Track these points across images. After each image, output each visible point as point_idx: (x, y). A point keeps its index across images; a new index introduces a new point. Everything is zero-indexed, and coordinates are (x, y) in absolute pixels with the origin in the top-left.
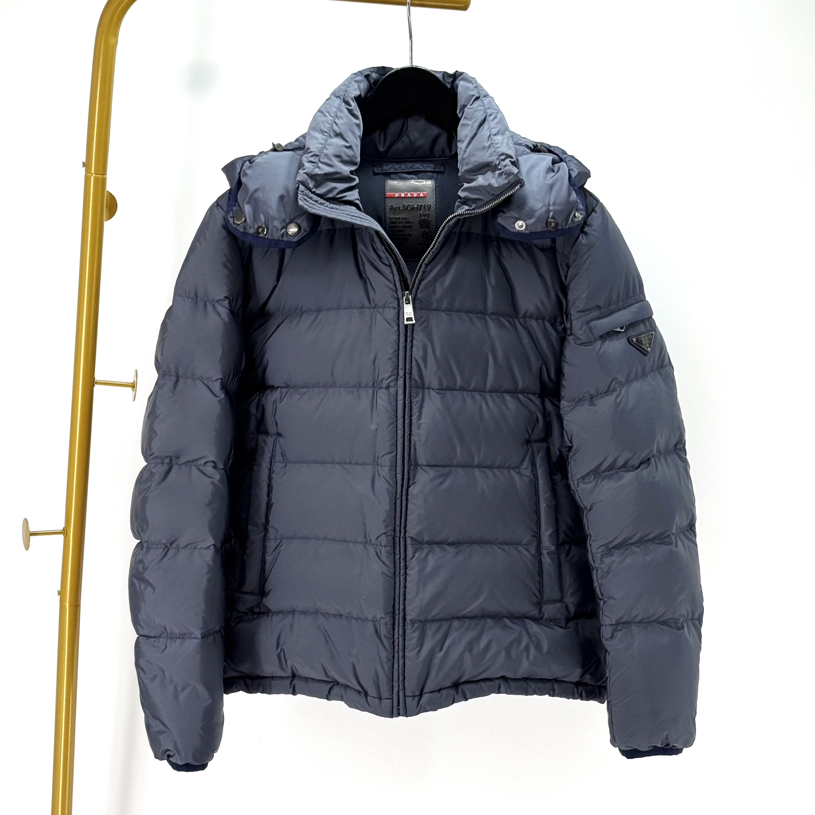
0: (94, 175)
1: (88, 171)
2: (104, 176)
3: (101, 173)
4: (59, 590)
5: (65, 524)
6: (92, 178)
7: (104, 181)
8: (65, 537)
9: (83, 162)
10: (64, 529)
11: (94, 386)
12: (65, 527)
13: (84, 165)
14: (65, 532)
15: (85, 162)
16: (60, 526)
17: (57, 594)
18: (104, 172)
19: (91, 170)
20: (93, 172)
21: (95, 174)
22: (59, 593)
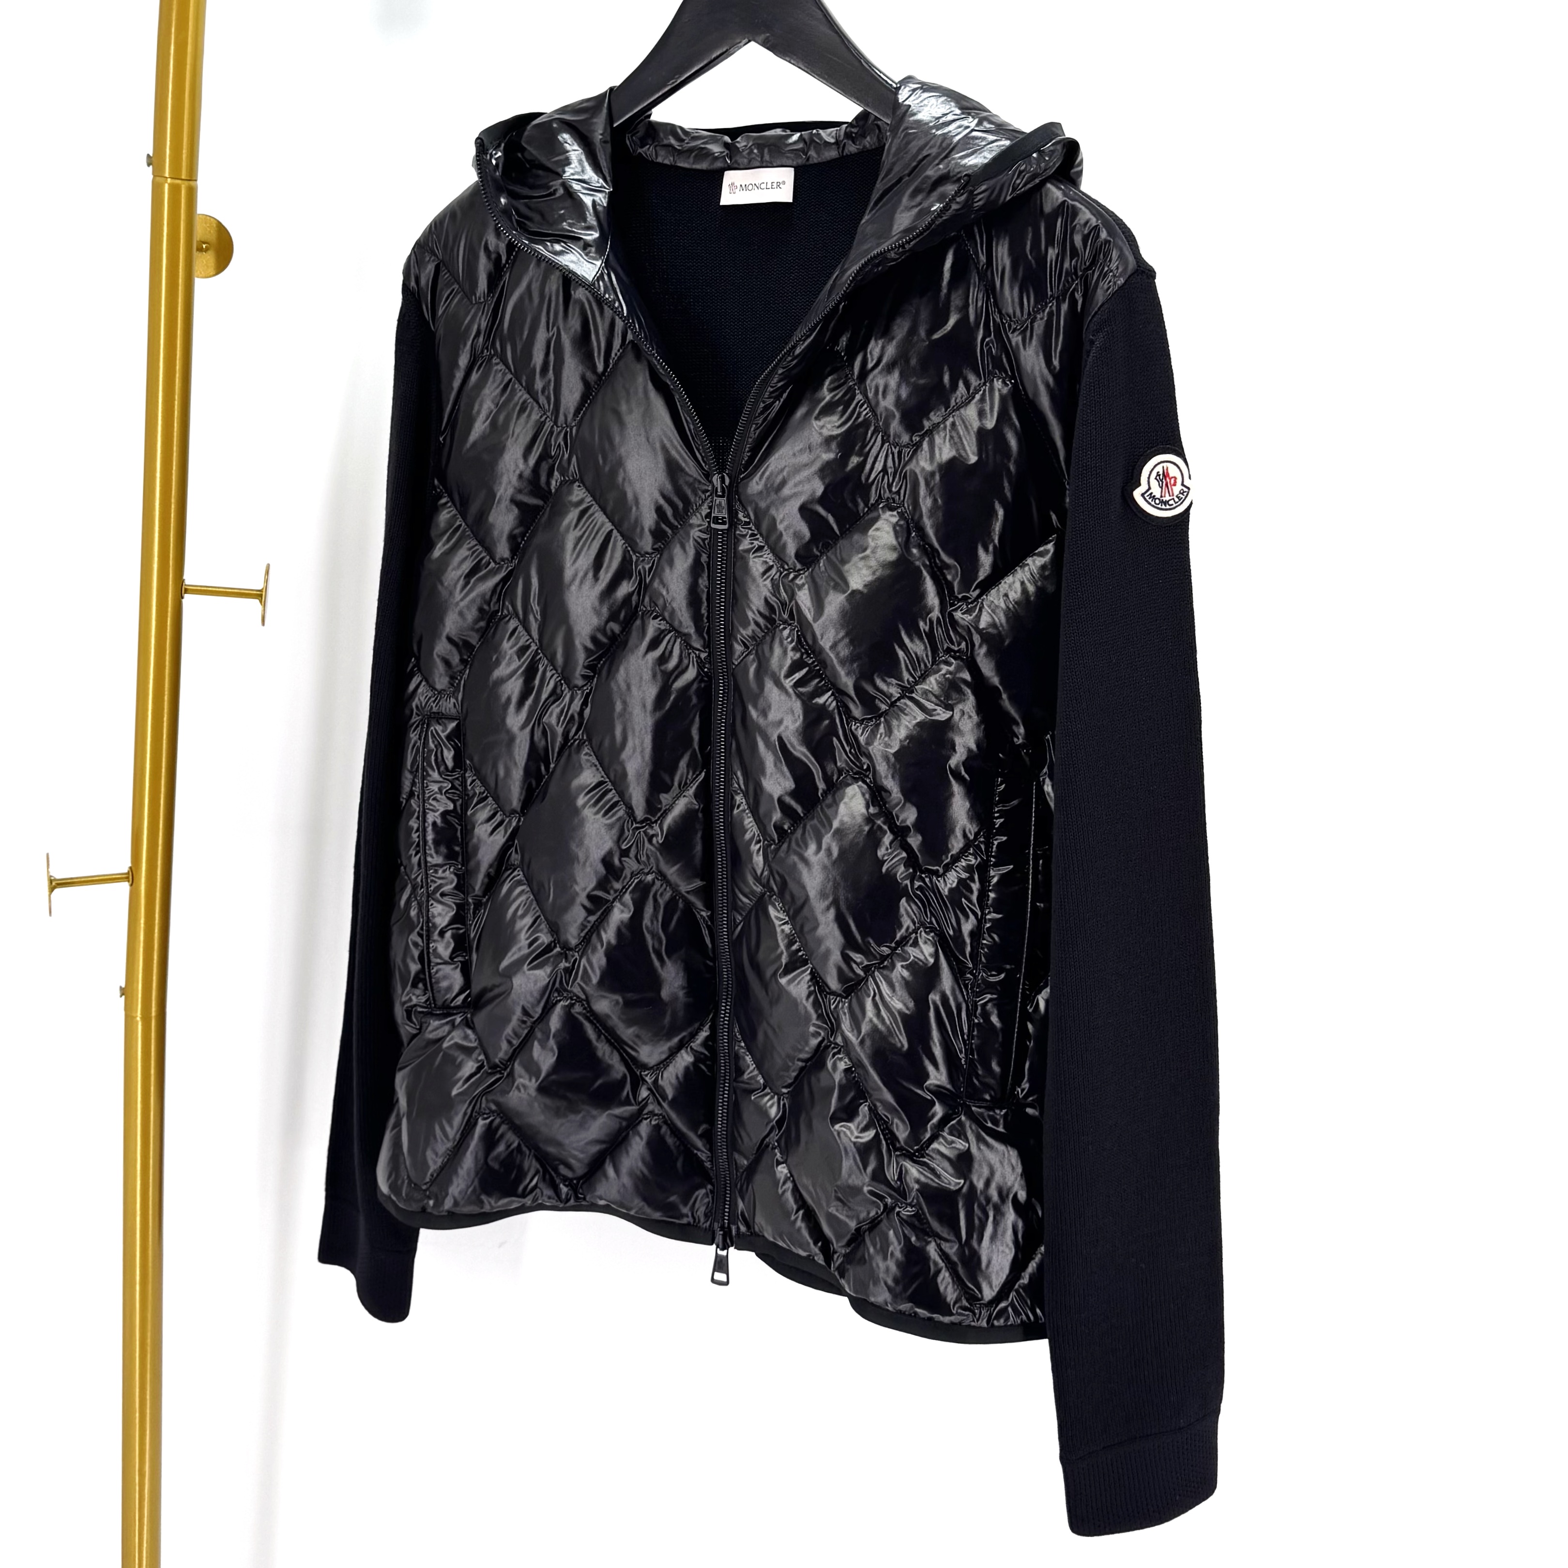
0: (169, 180)
1: (158, 174)
2: (191, 183)
3: (183, 177)
4: (123, 986)
5: (132, 862)
6: (166, 186)
7: (192, 193)
8: (131, 885)
9: (148, 155)
10: (128, 873)
11: (182, 598)
12: (131, 868)
13: (150, 161)
14: (131, 877)
15: (151, 155)
16: (123, 865)
17: (118, 993)
18: (192, 176)
19: (164, 172)
20: (167, 175)
21: (171, 178)
22: (123, 992)
